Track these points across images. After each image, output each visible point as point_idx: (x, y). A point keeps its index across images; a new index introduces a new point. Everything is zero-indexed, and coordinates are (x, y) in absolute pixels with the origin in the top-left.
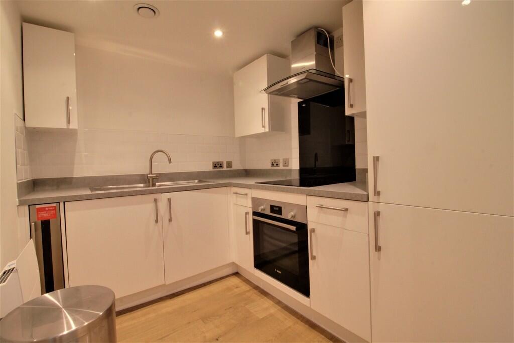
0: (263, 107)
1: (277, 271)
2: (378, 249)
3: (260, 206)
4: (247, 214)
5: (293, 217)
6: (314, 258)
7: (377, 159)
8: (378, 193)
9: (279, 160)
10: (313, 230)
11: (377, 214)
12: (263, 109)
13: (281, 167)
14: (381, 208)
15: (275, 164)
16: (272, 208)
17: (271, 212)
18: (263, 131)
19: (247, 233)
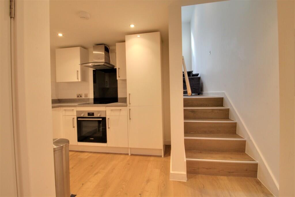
0: (78, 70)
1: (91, 139)
2: (130, 119)
3: (81, 114)
4: (73, 118)
5: (100, 115)
6: (109, 128)
7: (130, 94)
8: (130, 104)
9: (82, 94)
10: (109, 119)
11: (130, 110)
12: (78, 71)
13: (83, 97)
14: (131, 108)
15: (79, 96)
16: (89, 114)
17: (88, 116)
18: (77, 81)
19: (74, 127)
